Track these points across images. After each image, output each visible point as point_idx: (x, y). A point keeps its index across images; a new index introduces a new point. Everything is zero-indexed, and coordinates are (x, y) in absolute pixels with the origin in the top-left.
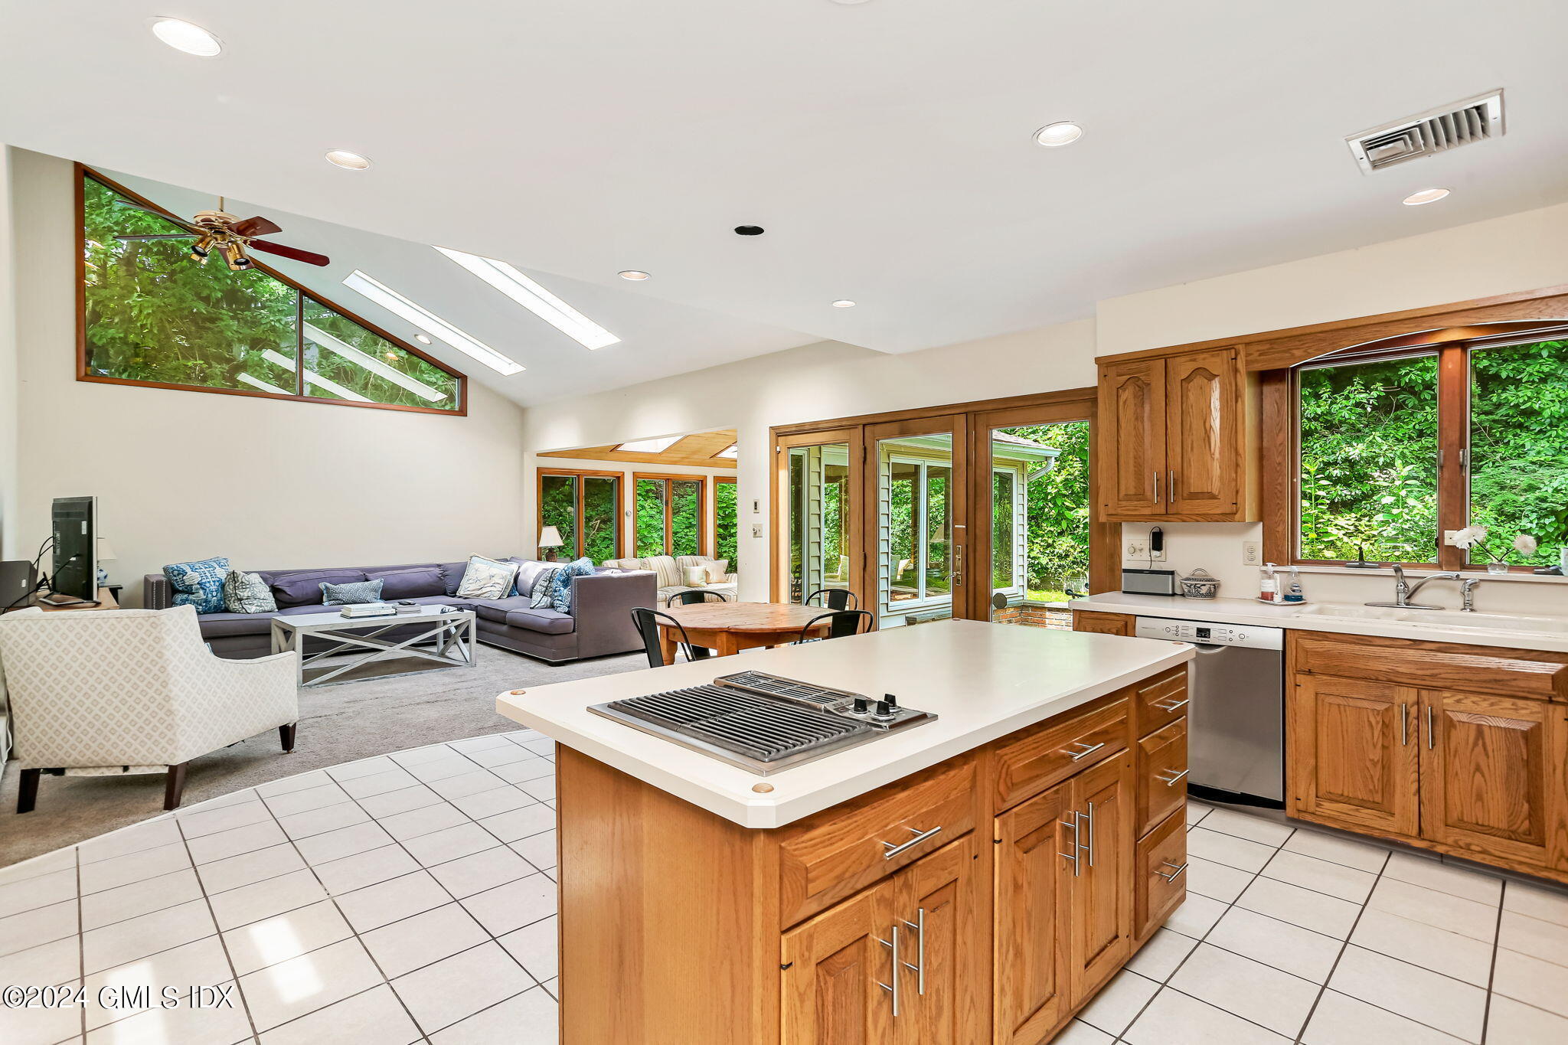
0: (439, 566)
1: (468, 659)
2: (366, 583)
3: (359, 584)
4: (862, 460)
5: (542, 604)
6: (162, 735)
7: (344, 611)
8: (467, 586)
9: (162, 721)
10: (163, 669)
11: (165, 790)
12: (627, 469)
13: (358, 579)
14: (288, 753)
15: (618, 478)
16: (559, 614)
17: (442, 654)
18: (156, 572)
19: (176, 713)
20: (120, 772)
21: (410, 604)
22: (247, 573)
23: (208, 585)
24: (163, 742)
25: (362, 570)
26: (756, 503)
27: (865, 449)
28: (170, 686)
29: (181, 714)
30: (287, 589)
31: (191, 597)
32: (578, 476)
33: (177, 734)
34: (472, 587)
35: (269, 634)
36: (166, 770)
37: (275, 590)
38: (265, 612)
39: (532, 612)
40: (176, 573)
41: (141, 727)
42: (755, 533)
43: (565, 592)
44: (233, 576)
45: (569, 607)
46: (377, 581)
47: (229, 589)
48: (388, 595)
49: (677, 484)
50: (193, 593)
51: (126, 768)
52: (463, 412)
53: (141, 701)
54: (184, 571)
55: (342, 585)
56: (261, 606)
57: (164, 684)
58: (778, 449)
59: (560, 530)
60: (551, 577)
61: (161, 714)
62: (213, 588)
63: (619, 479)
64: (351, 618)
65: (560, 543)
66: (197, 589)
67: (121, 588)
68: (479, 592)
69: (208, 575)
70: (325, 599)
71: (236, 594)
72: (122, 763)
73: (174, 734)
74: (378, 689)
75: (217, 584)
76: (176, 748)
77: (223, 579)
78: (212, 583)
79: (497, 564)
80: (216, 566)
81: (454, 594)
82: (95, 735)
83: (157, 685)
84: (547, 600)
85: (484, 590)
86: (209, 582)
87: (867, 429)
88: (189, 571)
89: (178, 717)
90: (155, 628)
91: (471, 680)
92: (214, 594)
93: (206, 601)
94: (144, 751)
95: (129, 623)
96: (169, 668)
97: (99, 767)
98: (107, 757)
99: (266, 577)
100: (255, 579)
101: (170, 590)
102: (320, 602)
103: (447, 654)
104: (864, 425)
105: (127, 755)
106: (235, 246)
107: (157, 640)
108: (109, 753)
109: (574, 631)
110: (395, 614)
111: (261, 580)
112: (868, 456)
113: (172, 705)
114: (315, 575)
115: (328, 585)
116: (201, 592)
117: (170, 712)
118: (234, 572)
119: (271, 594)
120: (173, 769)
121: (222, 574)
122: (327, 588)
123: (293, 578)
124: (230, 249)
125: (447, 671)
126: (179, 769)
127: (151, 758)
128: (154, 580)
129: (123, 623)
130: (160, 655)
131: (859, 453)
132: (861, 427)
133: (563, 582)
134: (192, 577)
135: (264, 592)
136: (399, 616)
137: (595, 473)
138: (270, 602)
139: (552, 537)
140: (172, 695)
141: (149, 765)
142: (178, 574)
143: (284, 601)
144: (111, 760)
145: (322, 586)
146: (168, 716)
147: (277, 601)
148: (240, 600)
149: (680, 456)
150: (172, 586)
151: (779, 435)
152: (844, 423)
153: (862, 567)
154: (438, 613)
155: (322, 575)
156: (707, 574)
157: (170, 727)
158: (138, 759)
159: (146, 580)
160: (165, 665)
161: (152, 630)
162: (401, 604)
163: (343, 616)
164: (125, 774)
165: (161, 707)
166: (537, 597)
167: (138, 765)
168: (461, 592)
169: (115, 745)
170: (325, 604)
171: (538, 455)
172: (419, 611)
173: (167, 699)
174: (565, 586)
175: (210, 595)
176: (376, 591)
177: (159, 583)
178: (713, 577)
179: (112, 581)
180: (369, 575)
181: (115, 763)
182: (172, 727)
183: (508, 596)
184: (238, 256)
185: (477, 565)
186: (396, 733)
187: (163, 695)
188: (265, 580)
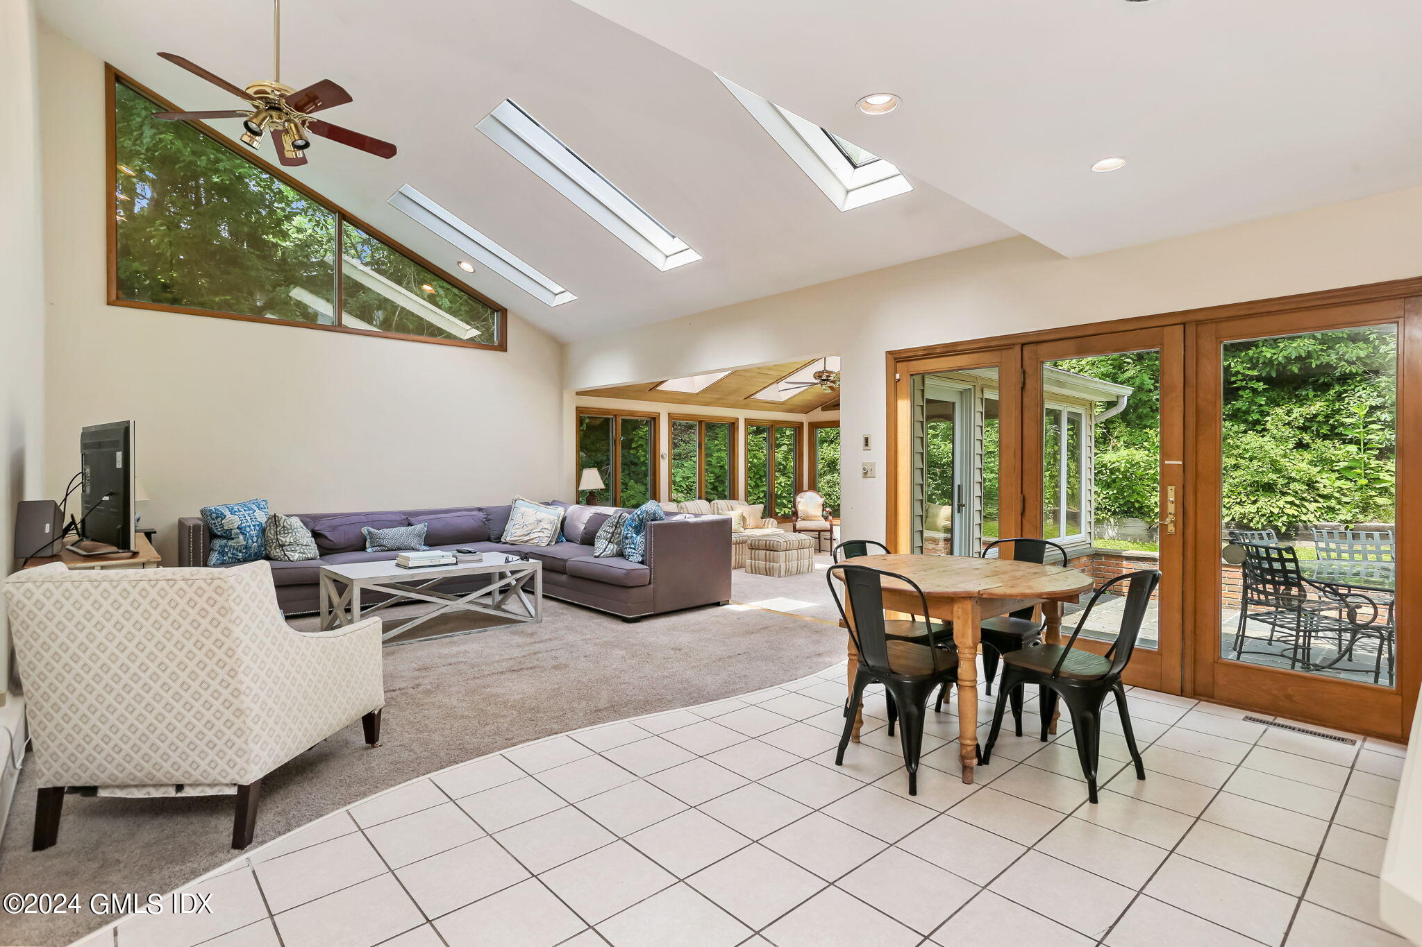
0: (480, 510)
1: (533, 612)
2: (410, 528)
3: (403, 529)
4: (1020, 386)
5: (608, 552)
6: (230, 744)
7: (398, 560)
8: (513, 531)
9: (228, 723)
10: (230, 653)
11: (233, 819)
12: (663, 410)
13: (401, 524)
14: (373, 747)
15: (654, 418)
16: (632, 563)
17: (498, 607)
18: (192, 513)
19: (248, 712)
20: (171, 793)
21: (470, 552)
22: (287, 516)
23: (248, 529)
24: (230, 753)
25: (404, 513)
26: (867, 440)
27: (1024, 372)
28: (241, 676)
29: (253, 714)
30: (327, 534)
31: (230, 543)
32: (616, 416)
33: (249, 741)
34: (519, 532)
35: (317, 584)
36: (233, 791)
37: (316, 535)
38: (308, 559)
39: (597, 560)
40: (214, 515)
41: (200, 732)
42: (866, 473)
43: (639, 539)
44: (274, 520)
45: (642, 556)
46: (421, 525)
47: (270, 534)
48: (432, 541)
49: (710, 426)
50: (233, 539)
51: (179, 788)
52: (502, 347)
53: (201, 696)
54: (222, 514)
55: (386, 530)
56: (304, 553)
57: (232, 673)
58: (898, 376)
59: (600, 471)
60: (618, 522)
61: (228, 714)
62: (254, 533)
63: (653, 420)
64: (410, 568)
65: (603, 486)
66: (237, 534)
67: (155, 532)
68: (527, 538)
69: (248, 518)
70: (368, 545)
71: (277, 539)
72: (174, 781)
73: (246, 742)
74: (445, 651)
75: (257, 528)
76: (247, 762)
77: (263, 522)
78: (252, 527)
79: (543, 508)
80: (256, 508)
81: (498, 540)
82: (139, 742)
83: (222, 674)
84: (613, 548)
85: (532, 536)
86: (249, 526)
87: (1026, 348)
88: (227, 513)
89: (250, 718)
90: (220, 595)
91: (546, 641)
92: (255, 539)
93: (246, 547)
94: (204, 765)
95: (185, 587)
96: (239, 651)
97: (144, 786)
98: (154, 772)
99: (307, 520)
100: (296, 522)
101: (207, 535)
102: (363, 548)
103: (503, 607)
104: (1023, 345)
105: (181, 771)
106: (292, 125)
107: (223, 612)
108: (157, 767)
109: (650, 583)
110: (456, 564)
111: (302, 524)
112: (1028, 381)
113: (242, 702)
114: (356, 519)
115: (371, 529)
116: (241, 537)
117: (239, 712)
118: (275, 516)
119: (313, 539)
120: (243, 789)
121: (261, 517)
122: (370, 533)
123: (335, 522)
124: (287, 131)
125: (514, 627)
126: (252, 788)
127: (214, 775)
128: (191, 523)
129: (176, 588)
130: (227, 632)
131: (1015, 377)
132: (1018, 348)
133: (635, 527)
134: (232, 521)
135: (306, 537)
136: (460, 566)
137: (632, 413)
138: (313, 550)
139: (592, 480)
140: (243, 688)
141: (211, 785)
142: (217, 518)
143: (327, 549)
144: (159, 776)
145: (365, 530)
146: (238, 717)
147: (319, 546)
148: (282, 546)
149: (716, 396)
150: (210, 530)
151: (897, 360)
152: (993, 344)
153: (1020, 512)
154: (502, 562)
155: (364, 519)
156: (744, 519)
157: (240, 733)
158: (196, 775)
159: (181, 524)
160: (234, 647)
161: (216, 597)
162: (459, 551)
163: (397, 565)
164: (179, 795)
165: (227, 704)
166: (600, 544)
167: (195, 785)
168: (507, 537)
169: (165, 757)
170: (369, 550)
171: (578, 394)
172: (480, 561)
173: (236, 693)
174: (638, 533)
175: (250, 541)
176: (420, 536)
177: (196, 528)
178: (750, 522)
179: (145, 525)
180: (412, 520)
181: (165, 781)
182: (243, 732)
183: (557, 542)
184: (297, 137)
185: (523, 509)
186: (495, 715)
187: (231, 688)
188: (306, 524)
